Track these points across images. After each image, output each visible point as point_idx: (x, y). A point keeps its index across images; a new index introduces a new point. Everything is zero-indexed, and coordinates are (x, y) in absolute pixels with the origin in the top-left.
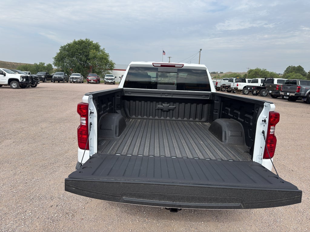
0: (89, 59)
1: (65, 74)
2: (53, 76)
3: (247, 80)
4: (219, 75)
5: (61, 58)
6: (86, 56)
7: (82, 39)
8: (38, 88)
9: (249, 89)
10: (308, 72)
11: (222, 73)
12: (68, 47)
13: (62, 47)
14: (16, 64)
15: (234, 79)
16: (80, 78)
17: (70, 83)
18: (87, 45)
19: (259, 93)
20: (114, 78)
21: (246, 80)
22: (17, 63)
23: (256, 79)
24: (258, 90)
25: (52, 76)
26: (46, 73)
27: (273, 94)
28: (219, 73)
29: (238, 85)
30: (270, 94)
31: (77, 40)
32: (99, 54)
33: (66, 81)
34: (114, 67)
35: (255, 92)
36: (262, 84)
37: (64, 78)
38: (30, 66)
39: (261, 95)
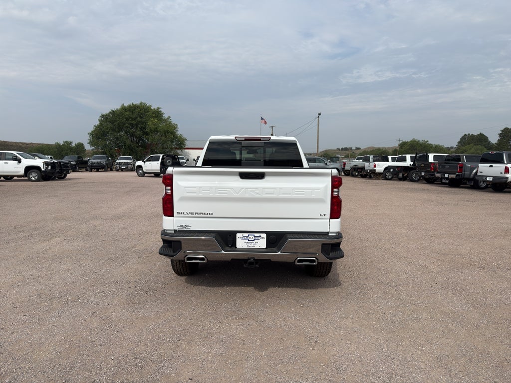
0: (147, 134)
1: (108, 158)
2: (90, 162)
3: (390, 158)
4: (353, 152)
5: (101, 134)
6: (143, 129)
7: (134, 103)
8: (70, 179)
9: (391, 170)
10: (496, 144)
11: (359, 149)
12: (113, 115)
13: (103, 116)
14: (25, 145)
15: (371, 157)
16: (131, 162)
17: (116, 171)
18: (142, 112)
19: (407, 176)
20: (185, 161)
21: (388, 158)
22: (27, 144)
23: (404, 155)
24: (406, 172)
25: (86, 162)
26: (78, 158)
27: (427, 177)
28: (354, 148)
29: (375, 166)
30: (422, 176)
31: (126, 105)
32: (162, 126)
33: (109, 169)
34: (185, 145)
35: (401, 175)
36: (412, 163)
37: (107, 164)
38: (49, 148)
39: (411, 178)
